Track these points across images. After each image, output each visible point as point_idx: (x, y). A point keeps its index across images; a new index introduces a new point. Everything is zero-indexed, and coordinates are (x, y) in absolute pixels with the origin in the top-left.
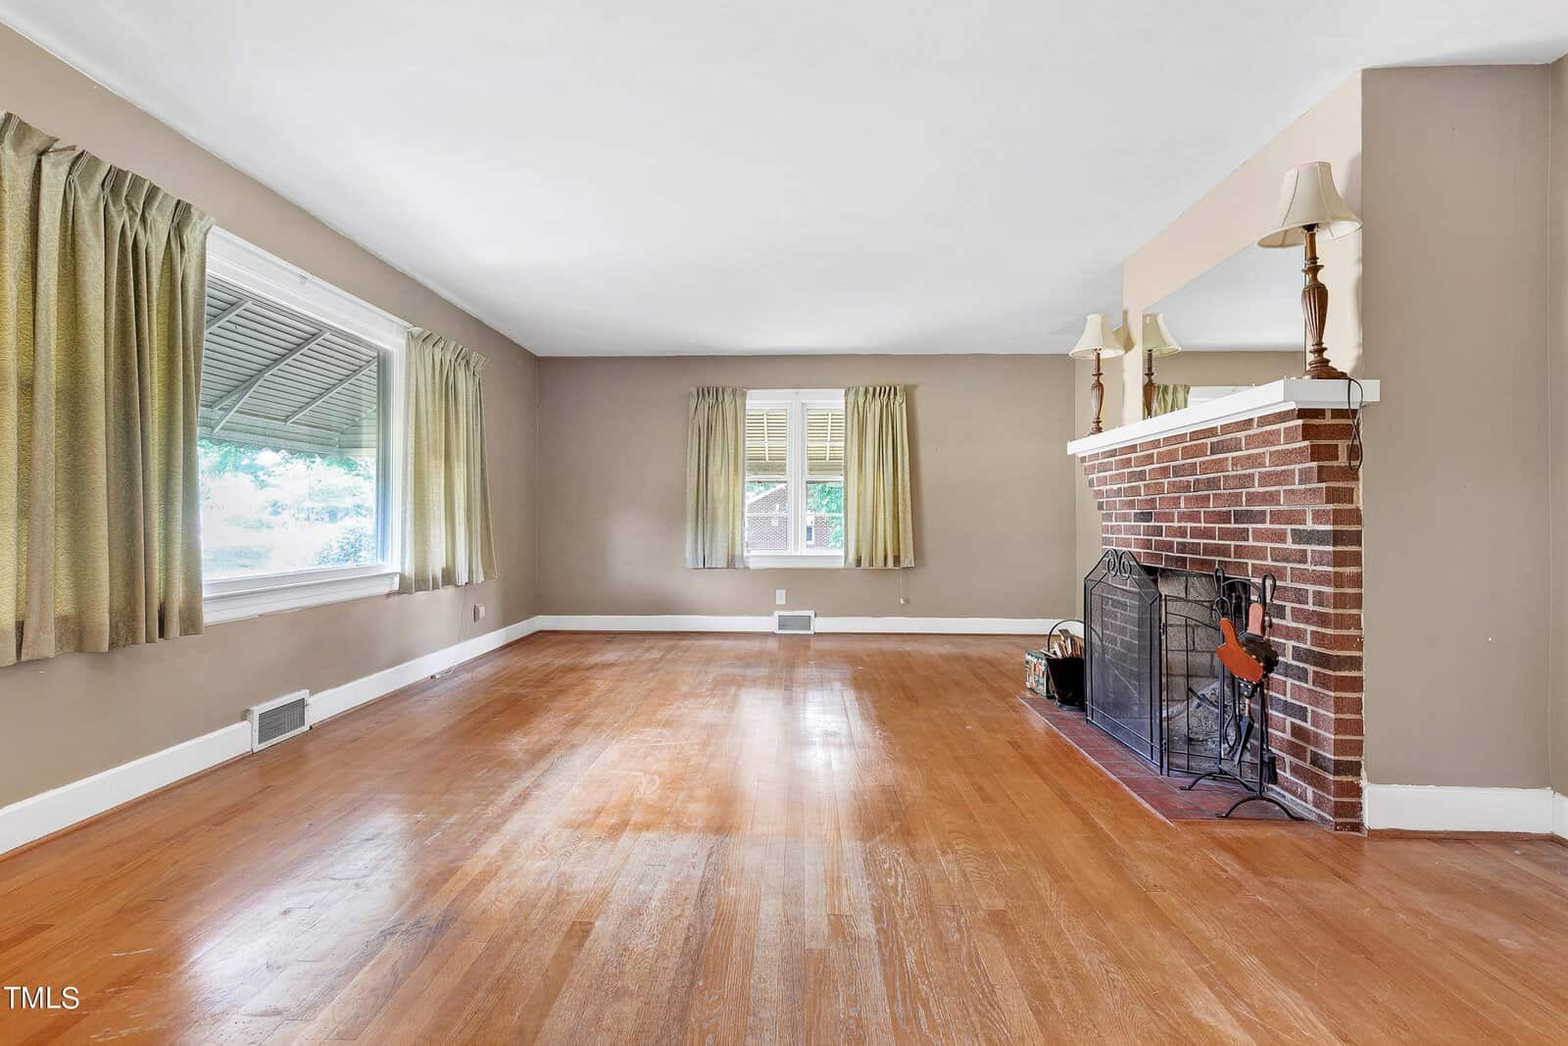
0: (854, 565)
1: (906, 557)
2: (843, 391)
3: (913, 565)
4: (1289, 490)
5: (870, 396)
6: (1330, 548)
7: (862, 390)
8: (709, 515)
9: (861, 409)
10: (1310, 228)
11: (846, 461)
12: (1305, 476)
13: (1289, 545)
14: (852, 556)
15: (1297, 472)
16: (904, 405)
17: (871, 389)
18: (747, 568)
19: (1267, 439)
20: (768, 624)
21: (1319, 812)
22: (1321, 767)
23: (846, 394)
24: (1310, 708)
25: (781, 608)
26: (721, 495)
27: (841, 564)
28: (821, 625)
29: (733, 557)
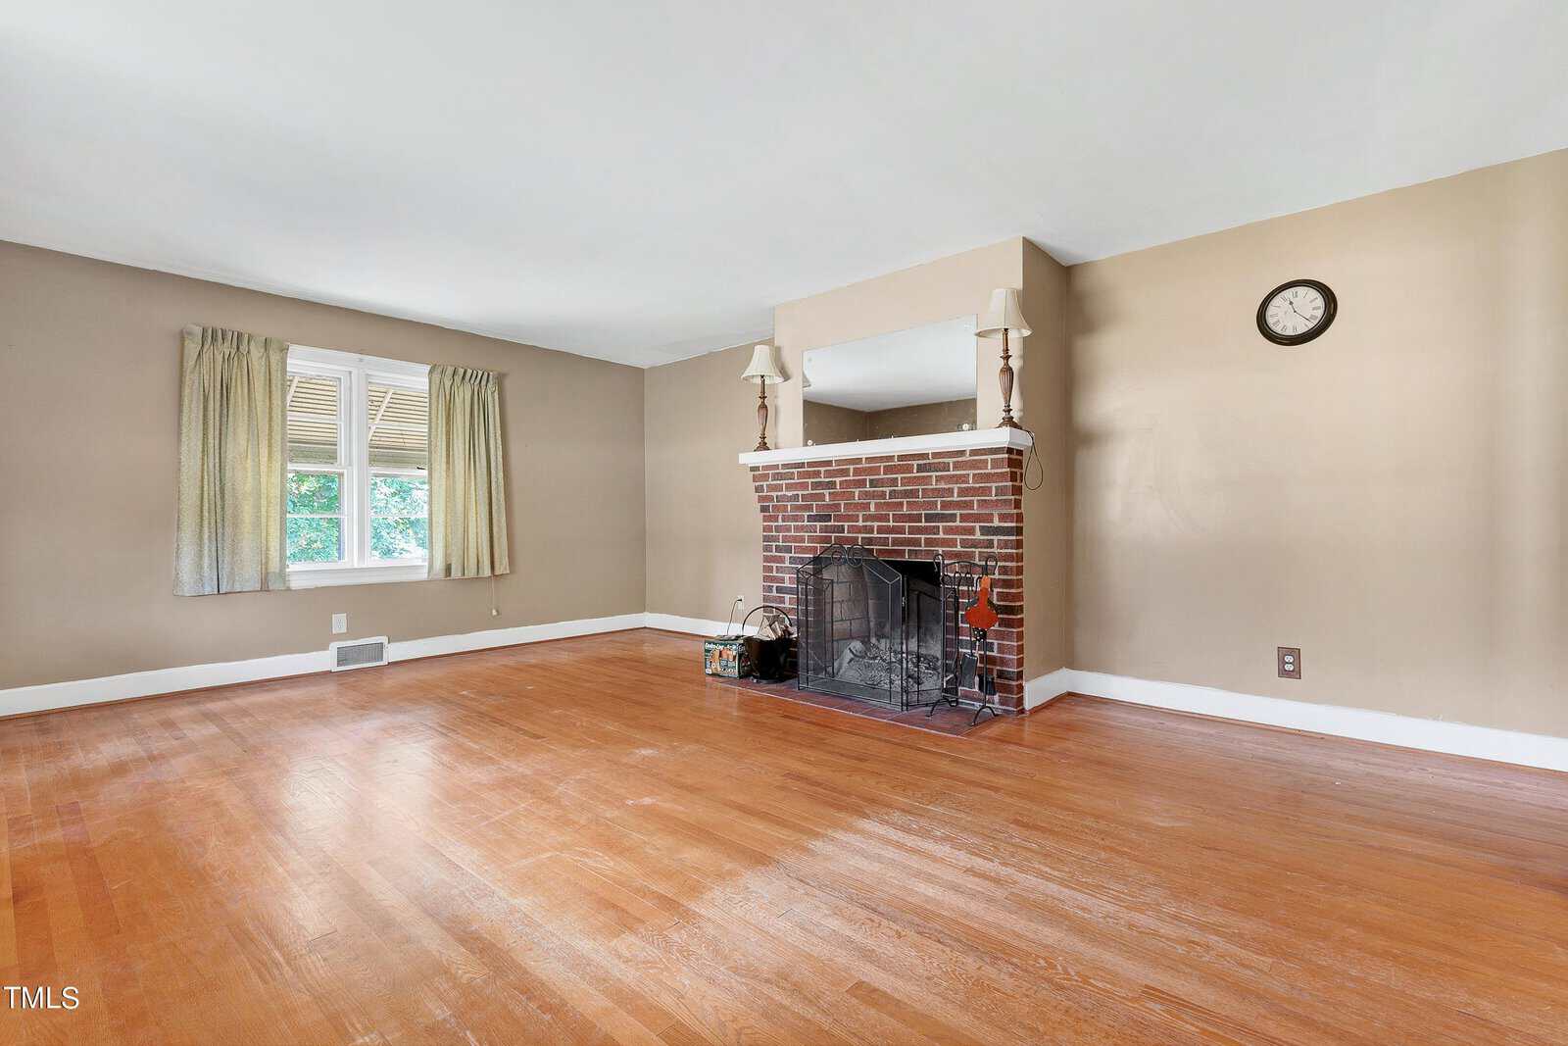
0: (442, 575)
1: (501, 564)
2: (429, 367)
3: (508, 572)
4: (982, 500)
5: (458, 379)
6: (1014, 538)
7: (450, 371)
8: (228, 517)
9: (448, 393)
10: (1006, 330)
11: (430, 452)
12: (1000, 491)
13: (978, 536)
14: (439, 564)
15: (994, 489)
16: (496, 394)
17: (461, 371)
18: (289, 589)
19: (973, 465)
20: (324, 660)
21: (1004, 707)
22: (1006, 678)
23: (431, 372)
24: (996, 642)
25: (339, 637)
26: (248, 487)
27: (423, 575)
28: (395, 652)
29: (267, 574)
